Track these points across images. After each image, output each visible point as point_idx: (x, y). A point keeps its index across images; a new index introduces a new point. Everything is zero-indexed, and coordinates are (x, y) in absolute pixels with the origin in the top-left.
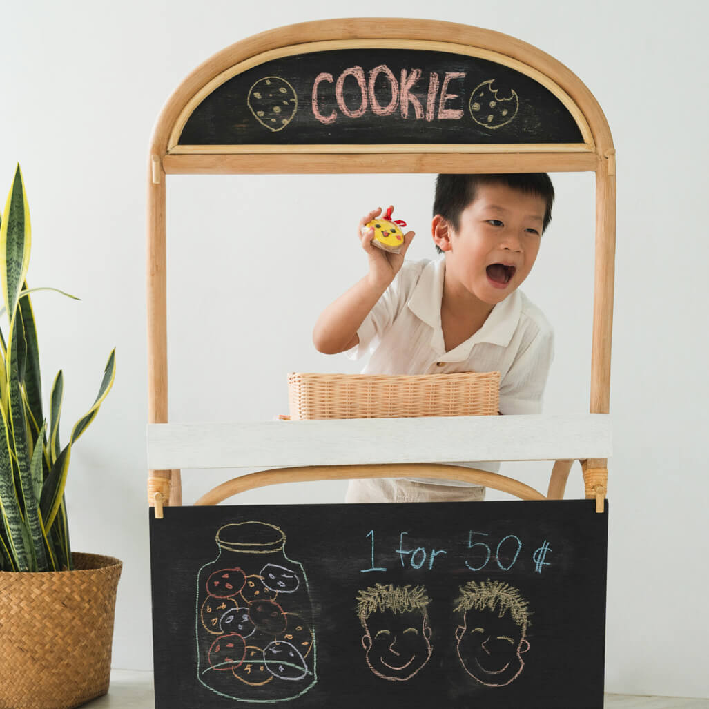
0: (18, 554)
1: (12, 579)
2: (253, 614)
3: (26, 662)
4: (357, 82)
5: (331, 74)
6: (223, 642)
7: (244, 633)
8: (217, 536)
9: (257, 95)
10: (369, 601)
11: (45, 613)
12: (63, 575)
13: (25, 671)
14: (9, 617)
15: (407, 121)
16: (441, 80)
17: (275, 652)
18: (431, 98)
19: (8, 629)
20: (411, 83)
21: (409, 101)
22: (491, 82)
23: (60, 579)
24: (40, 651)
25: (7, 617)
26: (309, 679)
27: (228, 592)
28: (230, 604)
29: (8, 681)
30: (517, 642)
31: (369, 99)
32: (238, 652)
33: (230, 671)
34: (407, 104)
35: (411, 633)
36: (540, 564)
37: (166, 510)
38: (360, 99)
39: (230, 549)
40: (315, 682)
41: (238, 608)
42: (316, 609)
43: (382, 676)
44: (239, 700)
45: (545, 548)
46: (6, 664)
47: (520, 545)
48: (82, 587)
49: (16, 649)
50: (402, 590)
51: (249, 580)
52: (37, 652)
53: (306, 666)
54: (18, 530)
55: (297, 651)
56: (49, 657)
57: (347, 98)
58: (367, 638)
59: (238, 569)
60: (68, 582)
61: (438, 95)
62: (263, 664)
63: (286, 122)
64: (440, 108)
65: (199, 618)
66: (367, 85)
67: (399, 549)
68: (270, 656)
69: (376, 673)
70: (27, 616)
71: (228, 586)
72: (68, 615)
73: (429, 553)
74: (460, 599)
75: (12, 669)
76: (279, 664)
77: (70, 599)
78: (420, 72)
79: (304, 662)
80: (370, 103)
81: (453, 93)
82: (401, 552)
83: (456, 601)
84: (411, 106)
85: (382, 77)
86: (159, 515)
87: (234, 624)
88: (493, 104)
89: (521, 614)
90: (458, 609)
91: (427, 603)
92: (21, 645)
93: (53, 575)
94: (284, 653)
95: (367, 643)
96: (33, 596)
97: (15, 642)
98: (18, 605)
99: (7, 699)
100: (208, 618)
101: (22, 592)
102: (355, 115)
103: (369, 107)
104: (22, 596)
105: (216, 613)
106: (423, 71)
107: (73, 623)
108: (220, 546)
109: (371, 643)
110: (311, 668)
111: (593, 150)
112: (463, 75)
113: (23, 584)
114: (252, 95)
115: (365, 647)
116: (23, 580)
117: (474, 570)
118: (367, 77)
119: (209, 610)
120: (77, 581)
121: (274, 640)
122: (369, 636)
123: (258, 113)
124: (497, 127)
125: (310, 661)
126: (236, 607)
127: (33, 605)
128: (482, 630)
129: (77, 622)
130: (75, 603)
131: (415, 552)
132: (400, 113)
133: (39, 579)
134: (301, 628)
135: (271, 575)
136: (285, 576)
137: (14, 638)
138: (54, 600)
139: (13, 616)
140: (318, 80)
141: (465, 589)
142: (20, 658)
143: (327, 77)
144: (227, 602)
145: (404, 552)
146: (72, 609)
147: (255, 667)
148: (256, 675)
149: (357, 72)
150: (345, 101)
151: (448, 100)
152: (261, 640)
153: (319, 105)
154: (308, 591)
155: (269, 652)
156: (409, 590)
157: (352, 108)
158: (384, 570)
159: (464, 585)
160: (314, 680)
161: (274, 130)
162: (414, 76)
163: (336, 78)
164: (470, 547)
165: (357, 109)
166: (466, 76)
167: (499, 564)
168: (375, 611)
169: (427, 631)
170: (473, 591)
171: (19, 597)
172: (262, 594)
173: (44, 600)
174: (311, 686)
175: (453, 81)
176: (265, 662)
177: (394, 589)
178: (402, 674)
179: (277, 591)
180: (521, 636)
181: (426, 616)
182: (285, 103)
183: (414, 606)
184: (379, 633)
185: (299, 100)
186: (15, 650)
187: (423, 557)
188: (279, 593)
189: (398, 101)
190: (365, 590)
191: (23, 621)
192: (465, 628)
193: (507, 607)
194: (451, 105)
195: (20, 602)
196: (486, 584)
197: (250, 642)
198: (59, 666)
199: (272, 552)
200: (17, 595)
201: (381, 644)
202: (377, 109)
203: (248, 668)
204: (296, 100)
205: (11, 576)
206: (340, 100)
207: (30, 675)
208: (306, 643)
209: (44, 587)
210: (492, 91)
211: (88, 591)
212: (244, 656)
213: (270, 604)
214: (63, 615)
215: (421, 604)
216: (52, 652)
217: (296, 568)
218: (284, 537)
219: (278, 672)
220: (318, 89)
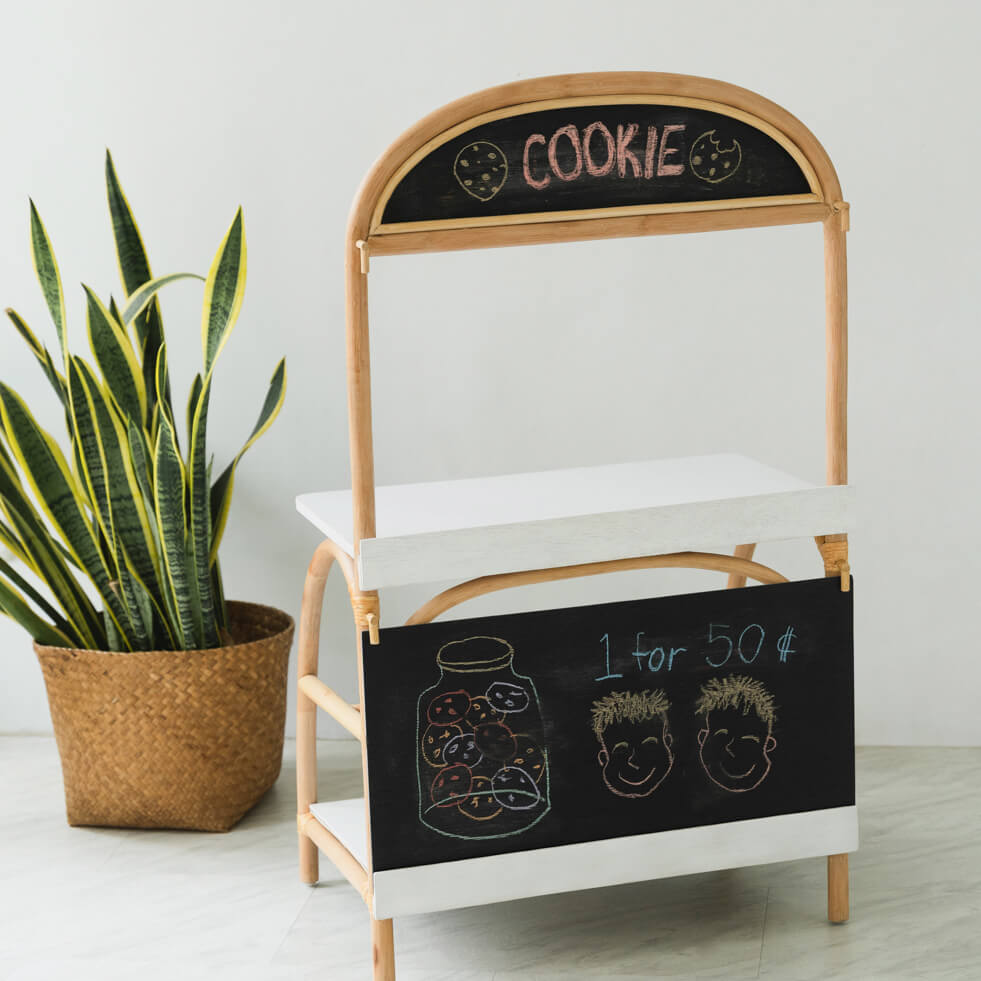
0: (185, 629)
1: (177, 661)
2: (480, 741)
3: (196, 761)
4: (570, 141)
5: (544, 135)
6: (447, 775)
7: (469, 762)
8: (438, 657)
9: (464, 163)
10: (605, 712)
11: (217, 698)
12: (238, 651)
13: (195, 773)
14: (173, 707)
15: (625, 181)
16: (660, 134)
17: (504, 780)
18: (650, 154)
19: (172, 722)
20: (628, 140)
21: (627, 159)
22: (712, 132)
23: (235, 656)
24: (213, 747)
25: (172, 707)
26: (542, 806)
27: (452, 718)
28: (453, 732)
29: (175, 787)
30: (763, 740)
31: (584, 160)
32: (464, 785)
33: (456, 807)
34: (624, 162)
35: (651, 743)
36: (784, 653)
37: (383, 633)
38: (574, 160)
39: (453, 670)
40: (549, 809)
41: (462, 736)
42: (548, 727)
43: (621, 794)
44: (466, 838)
45: (789, 635)
46: (172, 766)
47: (763, 634)
48: (260, 661)
49: (184, 745)
50: (640, 696)
51: (474, 702)
52: (208, 748)
53: (538, 792)
54: (188, 602)
55: (529, 776)
56: (224, 753)
57: (561, 159)
58: (603, 753)
59: (461, 692)
60: (244, 658)
61: (657, 151)
62: (491, 795)
63: (496, 190)
64: (660, 164)
65: (420, 751)
66: (582, 144)
67: (635, 651)
68: (499, 785)
69: (615, 791)
70: (196, 704)
71: (451, 711)
72: (244, 698)
73: (667, 652)
74: (701, 700)
75: (179, 771)
76: (509, 794)
77: (246, 678)
78: (637, 127)
79: (536, 788)
80: (586, 164)
81: (672, 148)
82: (638, 654)
83: (698, 702)
84: (629, 164)
85: (597, 133)
86: (374, 640)
87: (459, 753)
88: (714, 156)
89: (766, 710)
90: (700, 710)
91: (667, 707)
92: (190, 741)
93: (227, 652)
94: (514, 780)
95: (604, 760)
96: (203, 679)
97: (182, 738)
98: (185, 692)
99: (174, 809)
100: (430, 749)
101: (189, 675)
102: (569, 178)
103: (584, 168)
104: (190, 680)
105: (439, 743)
106: (640, 125)
107: (250, 707)
108: (441, 667)
109: (608, 758)
110: (543, 794)
111: (822, 201)
112: (682, 127)
113: (190, 665)
114: (459, 163)
115: (602, 764)
116: (191, 661)
117: (716, 666)
118: (581, 136)
119: (431, 740)
120: (254, 655)
121: (502, 767)
122: (605, 751)
123: (466, 182)
124: (720, 180)
125: (542, 786)
126: (460, 734)
127: (203, 689)
128: (725, 731)
129: (254, 705)
130: (252, 682)
131: (653, 653)
132: (617, 172)
133: (211, 658)
134: (531, 750)
135: (497, 694)
136: (513, 694)
137: (180, 733)
138: (228, 681)
139: (179, 706)
140: (529, 142)
141: (706, 688)
142: (189, 758)
143: (539, 138)
144: (450, 729)
145: (641, 654)
146: (248, 689)
147: (483, 799)
148: (485, 808)
149: (571, 131)
150: (559, 164)
151: (667, 155)
152: (489, 769)
153: (531, 169)
154: (539, 708)
155: (497, 781)
156: (648, 695)
157: (566, 170)
158: (620, 676)
159: (705, 683)
160: (547, 806)
161: (483, 200)
162: (631, 132)
163: (548, 139)
164: (711, 641)
165: (572, 171)
166: (686, 128)
167: (742, 656)
168: (611, 722)
169: (668, 739)
170: (715, 689)
171: (186, 682)
172: (490, 717)
173: (216, 683)
174: (544, 814)
175: (672, 134)
176: (493, 792)
177: (632, 696)
178: (642, 789)
179: (505, 712)
180: (767, 733)
181: (666, 723)
182: (495, 169)
183: (653, 712)
184: (617, 746)
185: (509, 165)
186: (182, 747)
187: (660, 658)
188: (508, 714)
189: (615, 159)
190: (601, 700)
191: (192, 711)
192: (708, 731)
193: (751, 703)
194: (670, 160)
195: (187, 688)
196: (728, 681)
197: (476, 772)
198: (236, 762)
199: (499, 668)
200: (184, 679)
201: (619, 758)
202: (593, 170)
203: (475, 801)
204: (506, 166)
205: (176, 657)
206: (554, 163)
207: (202, 777)
208: (538, 766)
209: (216, 667)
210: (713, 142)
211: (265, 665)
212: (471, 788)
213: (497, 727)
214: (238, 699)
215: (661, 709)
216: (226, 746)
217: (525, 683)
218: (512, 650)
219: (508, 802)
220: (530, 152)
